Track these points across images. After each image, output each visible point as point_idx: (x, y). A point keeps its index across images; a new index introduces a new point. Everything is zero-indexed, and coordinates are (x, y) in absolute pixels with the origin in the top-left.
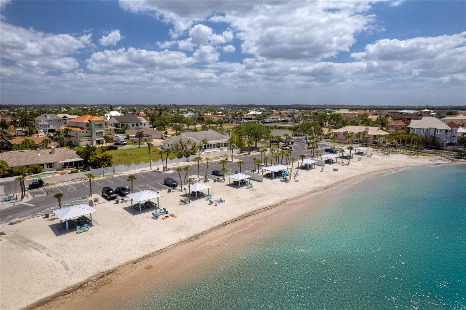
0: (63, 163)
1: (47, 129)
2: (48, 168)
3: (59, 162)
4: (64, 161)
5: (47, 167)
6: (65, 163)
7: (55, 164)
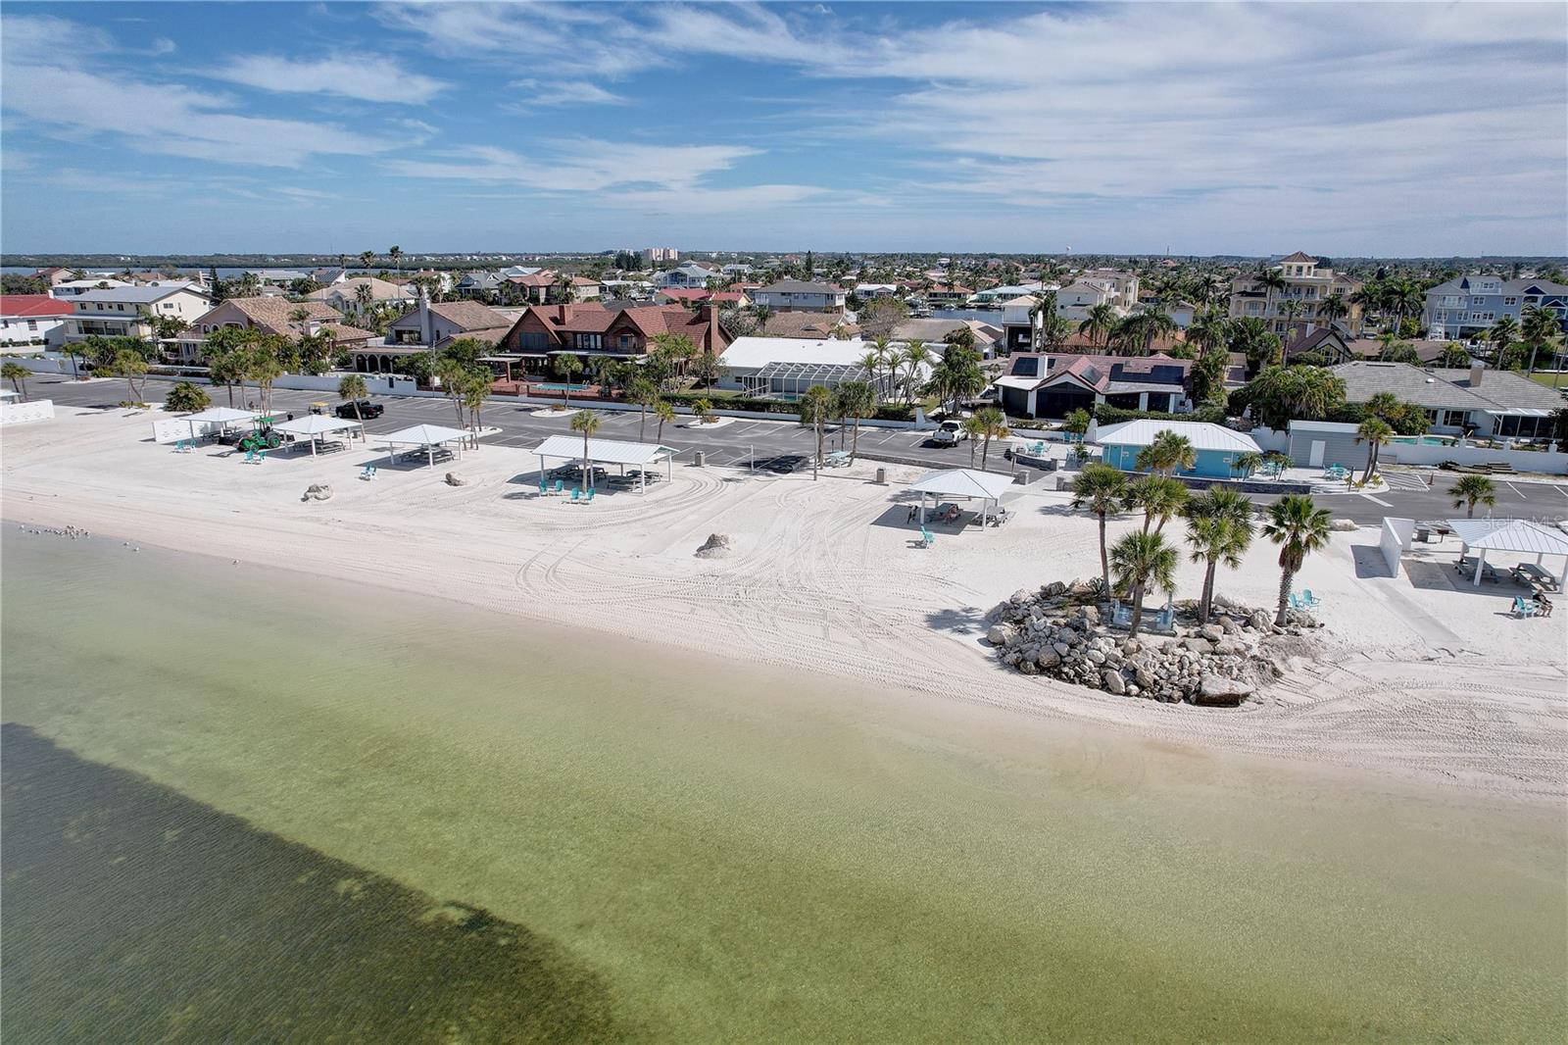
0: (1500, 417)
1: (1459, 326)
2: (1448, 427)
3: (1489, 412)
4: (1505, 409)
5: (1446, 423)
6: (1507, 418)
7: (1472, 413)
